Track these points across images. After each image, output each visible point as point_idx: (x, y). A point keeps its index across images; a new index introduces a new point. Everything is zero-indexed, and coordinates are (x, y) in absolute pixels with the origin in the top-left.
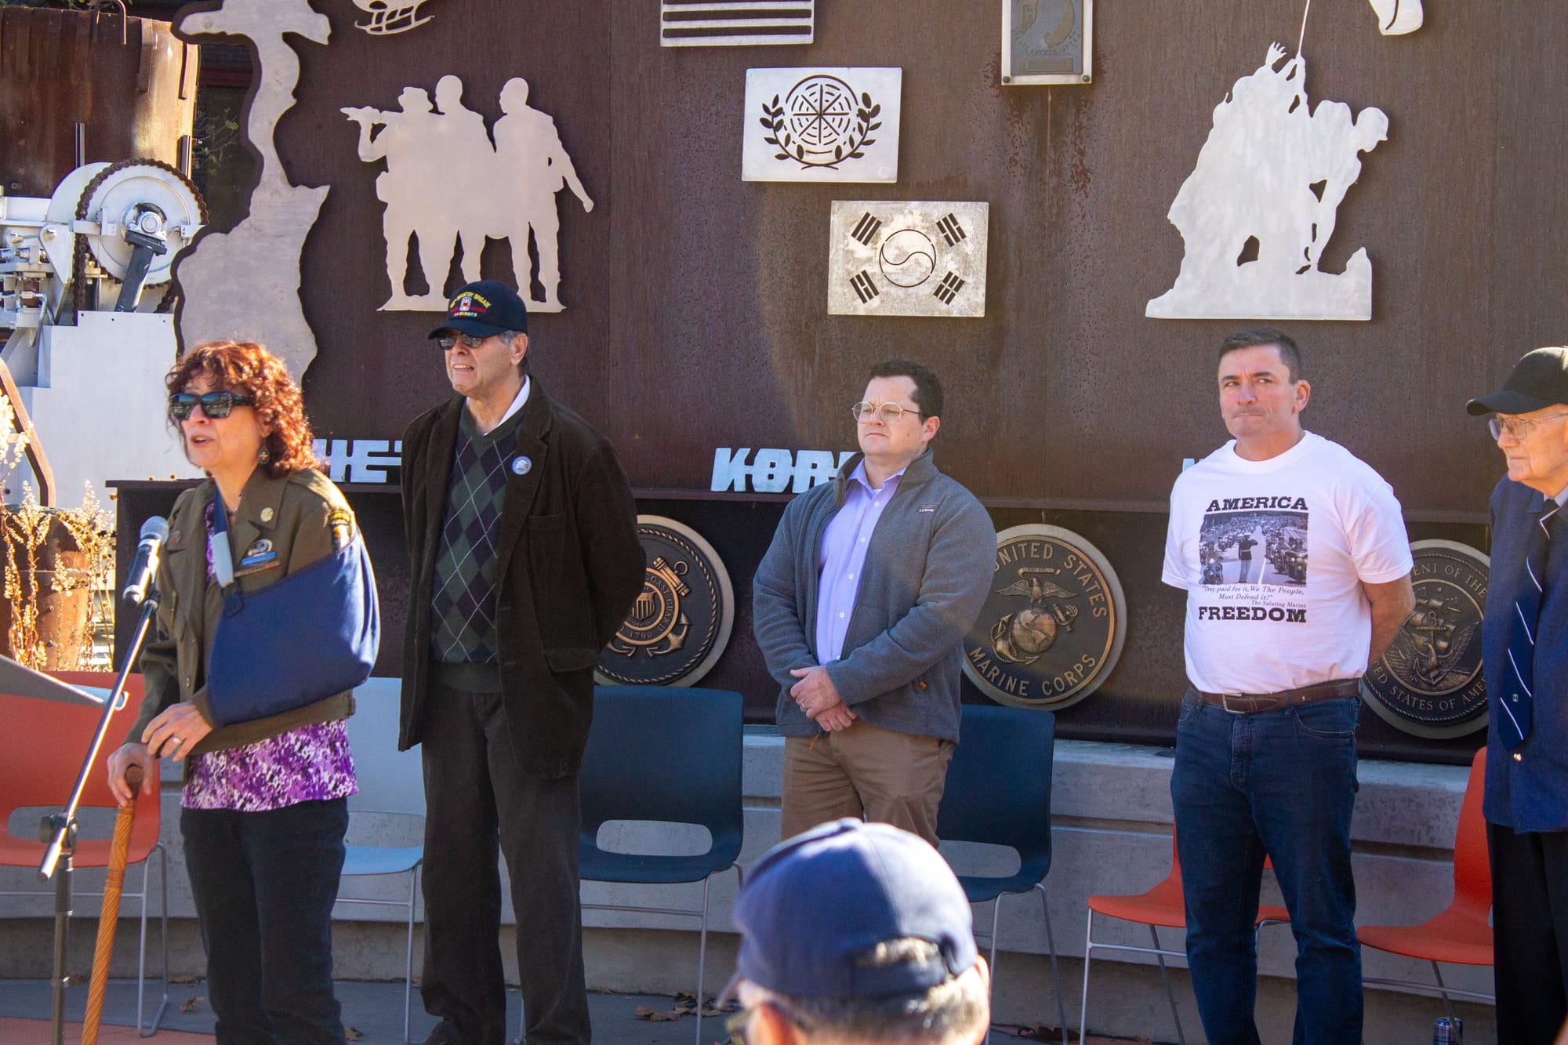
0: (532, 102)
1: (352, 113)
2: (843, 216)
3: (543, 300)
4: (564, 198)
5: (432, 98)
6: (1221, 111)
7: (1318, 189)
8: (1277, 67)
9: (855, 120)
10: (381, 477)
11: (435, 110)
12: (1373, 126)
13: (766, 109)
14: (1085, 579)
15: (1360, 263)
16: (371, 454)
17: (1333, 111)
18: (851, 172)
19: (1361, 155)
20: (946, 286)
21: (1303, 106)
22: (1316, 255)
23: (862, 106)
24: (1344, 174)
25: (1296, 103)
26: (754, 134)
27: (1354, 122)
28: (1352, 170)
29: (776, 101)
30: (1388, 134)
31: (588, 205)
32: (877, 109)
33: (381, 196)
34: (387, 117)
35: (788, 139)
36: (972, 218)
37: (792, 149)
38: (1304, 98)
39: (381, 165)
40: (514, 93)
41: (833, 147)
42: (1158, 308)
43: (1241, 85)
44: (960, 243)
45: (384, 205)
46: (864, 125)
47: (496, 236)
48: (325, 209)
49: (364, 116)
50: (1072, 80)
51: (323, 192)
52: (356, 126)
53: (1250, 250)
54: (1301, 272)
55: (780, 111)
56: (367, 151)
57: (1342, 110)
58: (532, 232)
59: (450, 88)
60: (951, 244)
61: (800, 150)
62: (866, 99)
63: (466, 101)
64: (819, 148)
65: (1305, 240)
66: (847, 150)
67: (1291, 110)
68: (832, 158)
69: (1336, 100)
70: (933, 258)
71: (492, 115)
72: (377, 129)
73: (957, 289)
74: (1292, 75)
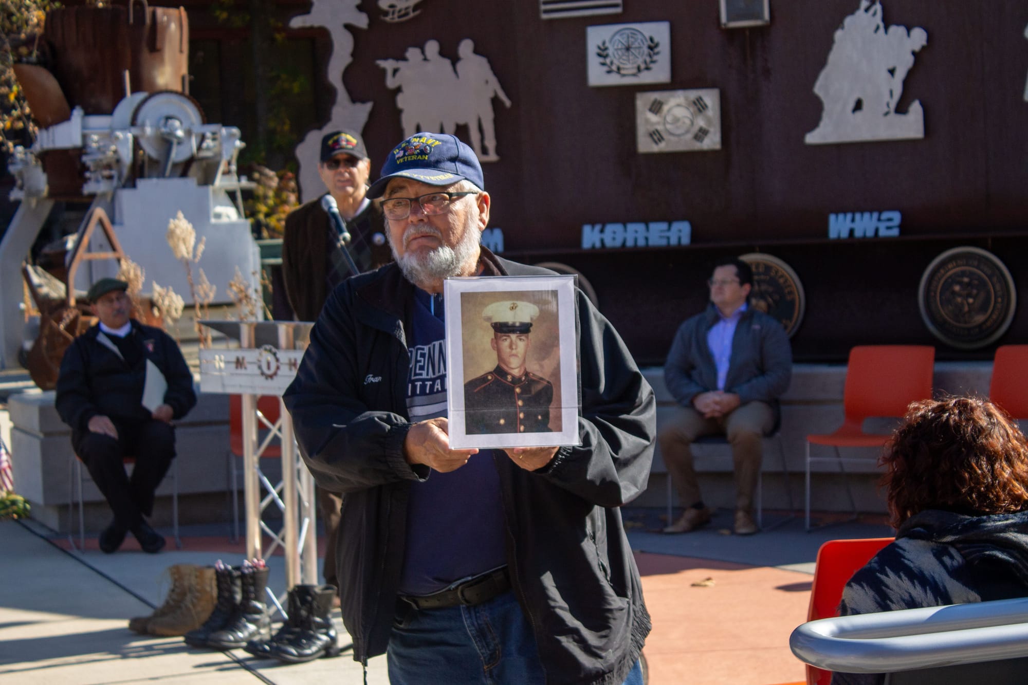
0: (476, 51)
1: (382, 64)
2: (643, 101)
3: (488, 154)
5: (423, 52)
6: (838, 34)
7: (892, 72)
8: (867, 10)
9: (646, 50)
11: (425, 59)
12: (919, 37)
13: (599, 48)
15: (916, 108)
17: (897, 31)
18: (646, 78)
19: (914, 53)
20: (699, 134)
21: (882, 30)
22: (893, 105)
23: (649, 43)
24: (905, 63)
25: (878, 28)
26: (593, 62)
27: (909, 36)
28: (909, 61)
29: (604, 43)
30: (927, 41)
31: (508, 103)
32: (657, 45)
33: (400, 106)
34: (401, 64)
35: (612, 63)
36: (711, 98)
37: (614, 68)
38: (882, 25)
39: (399, 90)
40: (466, 48)
41: (635, 65)
42: (812, 138)
43: (848, 21)
44: (705, 111)
45: (402, 111)
46: (651, 52)
47: (461, 122)
48: (372, 115)
49: (388, 65)
50: (758, 23)
51: (369, 106)
52: (384, 71)
53: (858, 106)
54: (887, 114)
55: (606, 49)
56: (391, 83)
57: (901, 30)
58: (479, 120)
59: (432, 47)
60: (701, 112)
61: (619, 69)
62: (651, 40)
63: (442, 53)
64: (629, 66)
65: (886, 98)
66: (643, 66)
67: (875, 32)
68: (635, 71)
69: (898, 24)
70: (692, 120)
71: (455, 59)
72: (395, 71)
73: (705, 135)
74: (875, 14)
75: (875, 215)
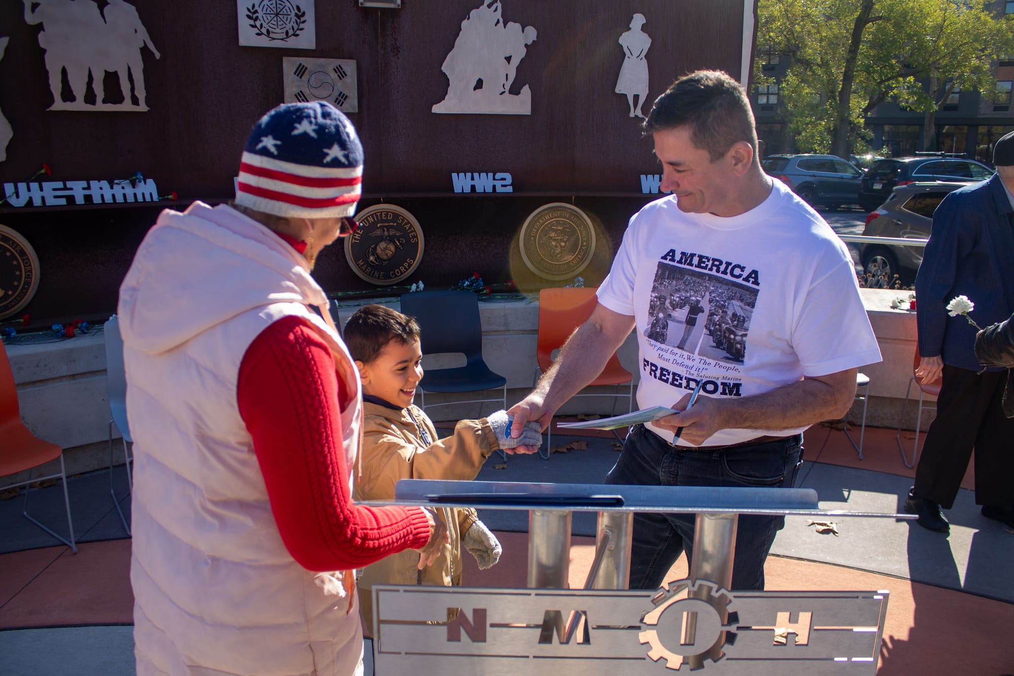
2: (289, 65)
3: (138, 105)
4: (145, 51)
6: (465, 23)
7: (508, 59)
8: (489, 6)
9: (294, 19)
10: (63, 202)
12: (531, 34)
13: (249, 10)
14: (407, 227)
15: (526, 91)
16: (54, 190)
17: (514, 27)
18: (292, 43)
19: (526, 45)
20: (340, 98)
21: (501, 24)
22: (508, 87)
23: (296, 11)
24: (519, 54)
25: (498, 22)
26: (244, 23)
27: (523, 31)
28: (523, 52)
29: (254, 6)
30: (537, 38)
31: (158, 55)
32: (304, 14)
33: (42, 45)
35: (261, 25)
36: (350, 67)
37: (264, 31)
38: (501, 20)
39: (40, 27)
41: (284, 30)
42: (437, 109)
43: (473, 13)
44: (345, 78)
45: (44, 51)
46: (298, 21)
47: (111, 70)
50: (392, 6)
52: (21, 3)
53: (479, 85)
54: (502, 94)
55: (256, 12)
57: (518, 26)
58: (129, 69)
60: (341, 79)
61: (268, 31)
62: (298, 8)
64: (278, 30)
65: (503, 80)
66: (291, 32)
67: (496, 25)
68: (284, 36)
69: (515, 21)
70: (332, 84)
72: (35, 6)
73: (345, 100)
74: (496, 10)
75: (491, 175)
